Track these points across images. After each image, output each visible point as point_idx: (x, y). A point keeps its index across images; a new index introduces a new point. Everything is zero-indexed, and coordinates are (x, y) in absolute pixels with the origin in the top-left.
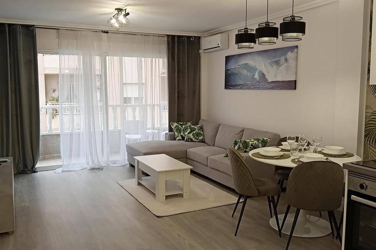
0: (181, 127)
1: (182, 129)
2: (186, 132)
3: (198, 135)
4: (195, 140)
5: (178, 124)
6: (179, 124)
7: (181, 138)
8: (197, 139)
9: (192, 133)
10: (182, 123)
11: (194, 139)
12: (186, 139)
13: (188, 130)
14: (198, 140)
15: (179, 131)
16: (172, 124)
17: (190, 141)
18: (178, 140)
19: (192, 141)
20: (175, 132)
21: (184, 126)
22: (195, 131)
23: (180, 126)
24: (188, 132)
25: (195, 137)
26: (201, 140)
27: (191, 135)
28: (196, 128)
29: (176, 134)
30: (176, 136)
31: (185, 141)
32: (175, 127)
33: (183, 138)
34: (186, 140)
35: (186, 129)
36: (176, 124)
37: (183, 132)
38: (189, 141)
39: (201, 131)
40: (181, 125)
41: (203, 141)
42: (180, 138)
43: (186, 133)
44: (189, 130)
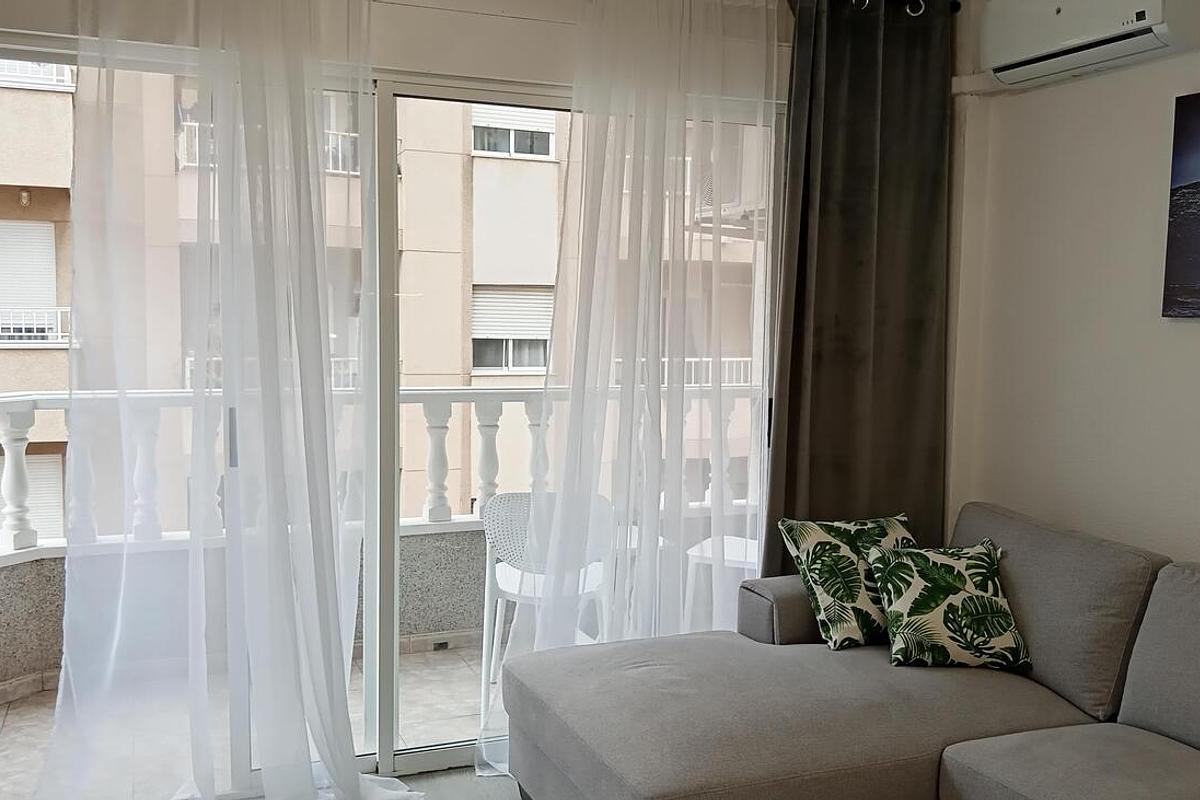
0: (854, 557)
1: (862, 567)
2: (899, 593)
3: (982, 618)
4: (966, 656)
5: (829, 530)
6: (838, 532)
7: (858, 635)
8: (978, 650)
9: (944, 606)
10: (852, 527)
11: (956, 652)
12: (898, 644)
13: (909, 584)
14: (985, 659)
15: (841, 578)
16: (790, 530)
17: (928, 658)
18: (841, 647)
19: (942, 659)
20: (819, 590)
21: (874, 554)
22: (962, 595)
23: (845, 550)
24: (911, 595)
25: (964, 636)
26: (1005, 658)
27: (934, 619)
28: (960, 565)
29: (824, 599)
30: (821, 616)
31: (900, 664)
32: (816, 556)
33: (876, 636)
34: (905, 652)
35: (891, 574)
36: (814, 535)
37: (868, 589)
38: (921, 664)
39: (996, 594)
40: (852, 540)
41: (1017, 665)
42: (851, 628)
43: (901, 605)
44: (918, 585)
